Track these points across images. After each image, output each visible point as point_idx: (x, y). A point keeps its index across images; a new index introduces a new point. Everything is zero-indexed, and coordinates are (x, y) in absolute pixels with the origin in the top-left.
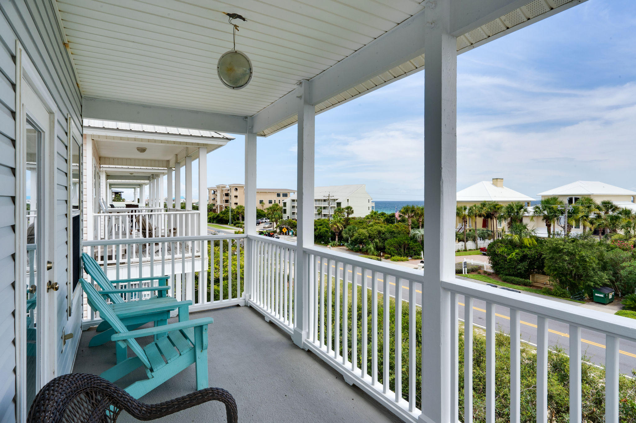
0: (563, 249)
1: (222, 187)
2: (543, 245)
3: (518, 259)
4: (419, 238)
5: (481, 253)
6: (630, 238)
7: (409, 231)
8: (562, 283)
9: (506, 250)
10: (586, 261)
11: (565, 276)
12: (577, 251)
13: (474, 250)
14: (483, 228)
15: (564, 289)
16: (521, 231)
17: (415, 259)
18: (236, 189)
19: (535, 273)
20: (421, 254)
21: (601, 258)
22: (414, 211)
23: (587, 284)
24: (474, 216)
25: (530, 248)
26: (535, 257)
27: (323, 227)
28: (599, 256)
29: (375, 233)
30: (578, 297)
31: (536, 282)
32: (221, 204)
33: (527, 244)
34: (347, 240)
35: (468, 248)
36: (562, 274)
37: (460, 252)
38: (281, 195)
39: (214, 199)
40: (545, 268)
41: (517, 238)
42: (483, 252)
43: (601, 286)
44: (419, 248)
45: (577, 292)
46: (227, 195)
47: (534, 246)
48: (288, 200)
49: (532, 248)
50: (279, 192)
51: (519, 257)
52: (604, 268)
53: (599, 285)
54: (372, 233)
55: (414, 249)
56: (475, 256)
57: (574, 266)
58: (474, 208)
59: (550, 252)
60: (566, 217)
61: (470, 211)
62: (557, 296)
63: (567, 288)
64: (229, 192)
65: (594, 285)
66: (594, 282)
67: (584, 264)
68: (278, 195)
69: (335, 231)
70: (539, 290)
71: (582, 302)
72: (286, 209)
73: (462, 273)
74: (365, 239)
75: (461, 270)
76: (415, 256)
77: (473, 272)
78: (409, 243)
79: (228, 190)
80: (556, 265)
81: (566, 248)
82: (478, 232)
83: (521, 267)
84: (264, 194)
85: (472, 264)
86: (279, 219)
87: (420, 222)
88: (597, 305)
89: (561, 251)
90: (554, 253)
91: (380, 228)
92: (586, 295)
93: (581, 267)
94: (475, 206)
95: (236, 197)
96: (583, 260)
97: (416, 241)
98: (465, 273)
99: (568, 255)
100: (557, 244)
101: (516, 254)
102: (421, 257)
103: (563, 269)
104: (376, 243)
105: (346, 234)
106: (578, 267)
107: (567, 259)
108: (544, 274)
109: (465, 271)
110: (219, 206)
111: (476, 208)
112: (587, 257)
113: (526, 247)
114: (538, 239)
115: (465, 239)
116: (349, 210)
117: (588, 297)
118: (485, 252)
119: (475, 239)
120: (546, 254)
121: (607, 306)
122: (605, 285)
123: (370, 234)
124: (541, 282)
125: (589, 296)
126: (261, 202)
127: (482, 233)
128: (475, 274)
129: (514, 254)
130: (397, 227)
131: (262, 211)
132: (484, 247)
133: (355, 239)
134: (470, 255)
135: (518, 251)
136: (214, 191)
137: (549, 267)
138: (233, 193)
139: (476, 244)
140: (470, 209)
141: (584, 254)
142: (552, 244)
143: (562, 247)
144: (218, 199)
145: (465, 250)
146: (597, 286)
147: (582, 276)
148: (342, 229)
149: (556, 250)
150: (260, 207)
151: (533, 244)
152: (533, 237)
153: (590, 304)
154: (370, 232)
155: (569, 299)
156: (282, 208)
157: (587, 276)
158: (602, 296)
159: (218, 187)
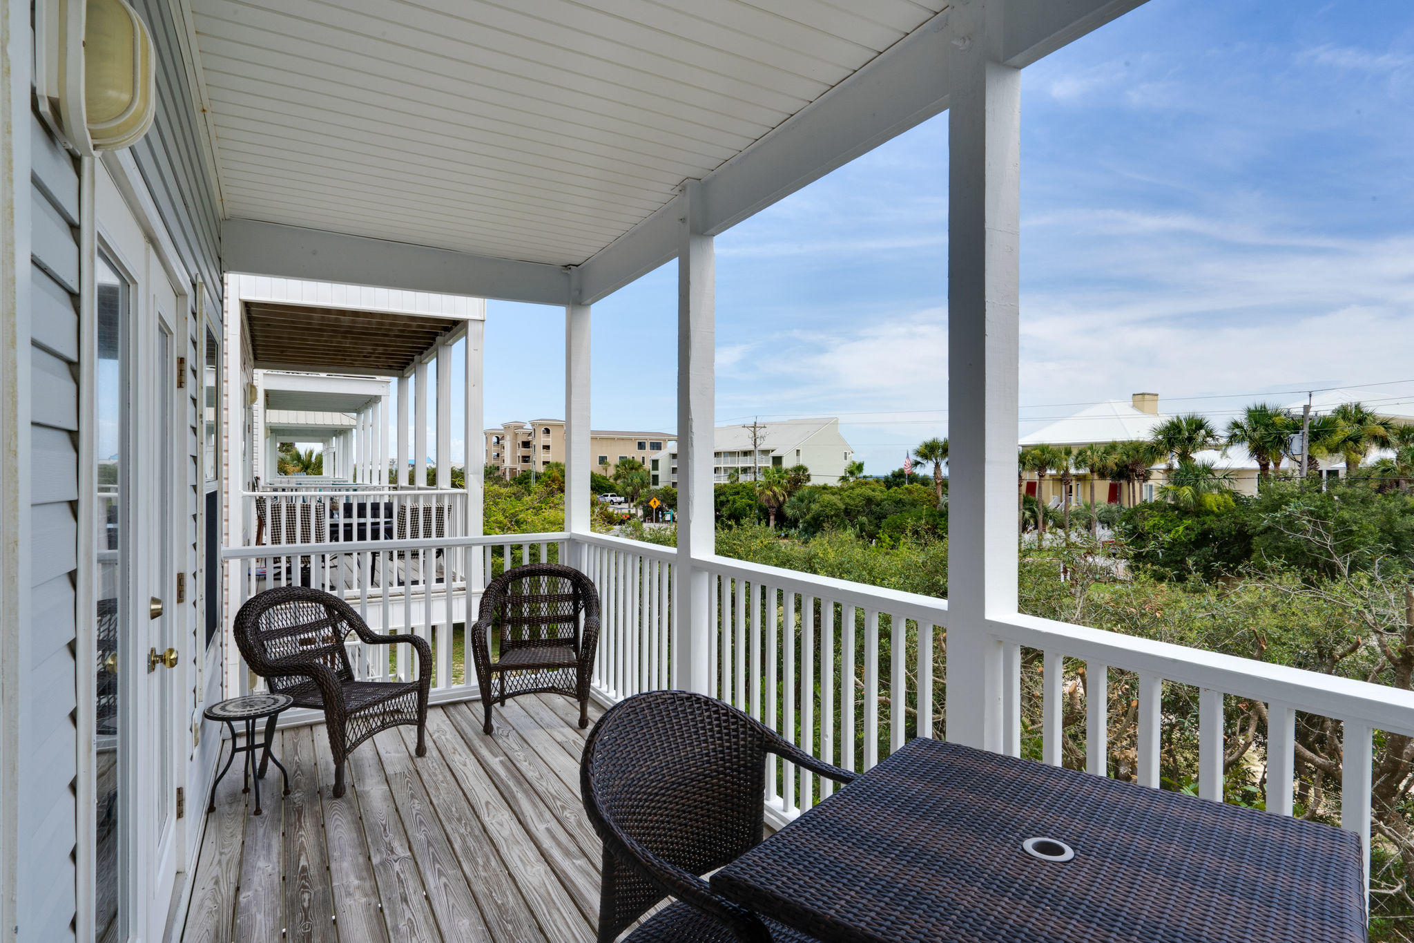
1: (515, 428)
3: (1190, 540)
7: (938, 498)
9: (1162, 522)
12: (1329, 509)
14: (1109, 503)
16: (1197, 476)
18: (547, 431)
21: (1387, 527)
25: (1217, 516)
26: (1230, 533)
27: (742, 498)
28: (1383, 523)
29: (860, 502)
32: (513, 466)
33: (1211, 506)
34: (794, 523)
38: (648, 446)
39: (498, 455)
41: (1187, 492)
46: (526, 444)
47: (1229, 510)
48: (662, 456)
49: (1223, 515)
50: (641, 438)
51: (1193, 536)
54: (852, 503)
58: (1089, 453)
60: (1306, 439)
61: (1080, 458)
64: (530, 438)
68: (641, 446)
69: (767, 505)
72: (657, 476)
74: (837, 515)
78: (937, 524)
79: (530, 434)
82: (1097, 512)
83: (1199, 559)
84: (609, 441)
86: (642, 488)
91: (870, 493)
94: (1091, 448)
95: (547, 447)
101: (1187, 528)
103: (1297, 553)
104: (862, 525)
105: (794, 508)
110: (508, 470)
111: (1093, 453)
113: (1209, 513)
114: (1236, 497)
115: (1066, 523)
116: (801, 473)
119: (1090, 524)
123: (847, 504)
126: (603, 460)
127: (1107, 514)
129: (1181, 529)
130: (910, 492)
131: (604, 478)
133: (813, 518)
135: (1190, 521)
136: (498, 437)
138: (540, 440)
140: (1080, 454)
144: (507, 454)
148: (784, 500)
150: (599, 470)
151: (1225, 507)
152: (1227, 492)
154: (847, 500)
156: (649, 472)
159: (507, 427)
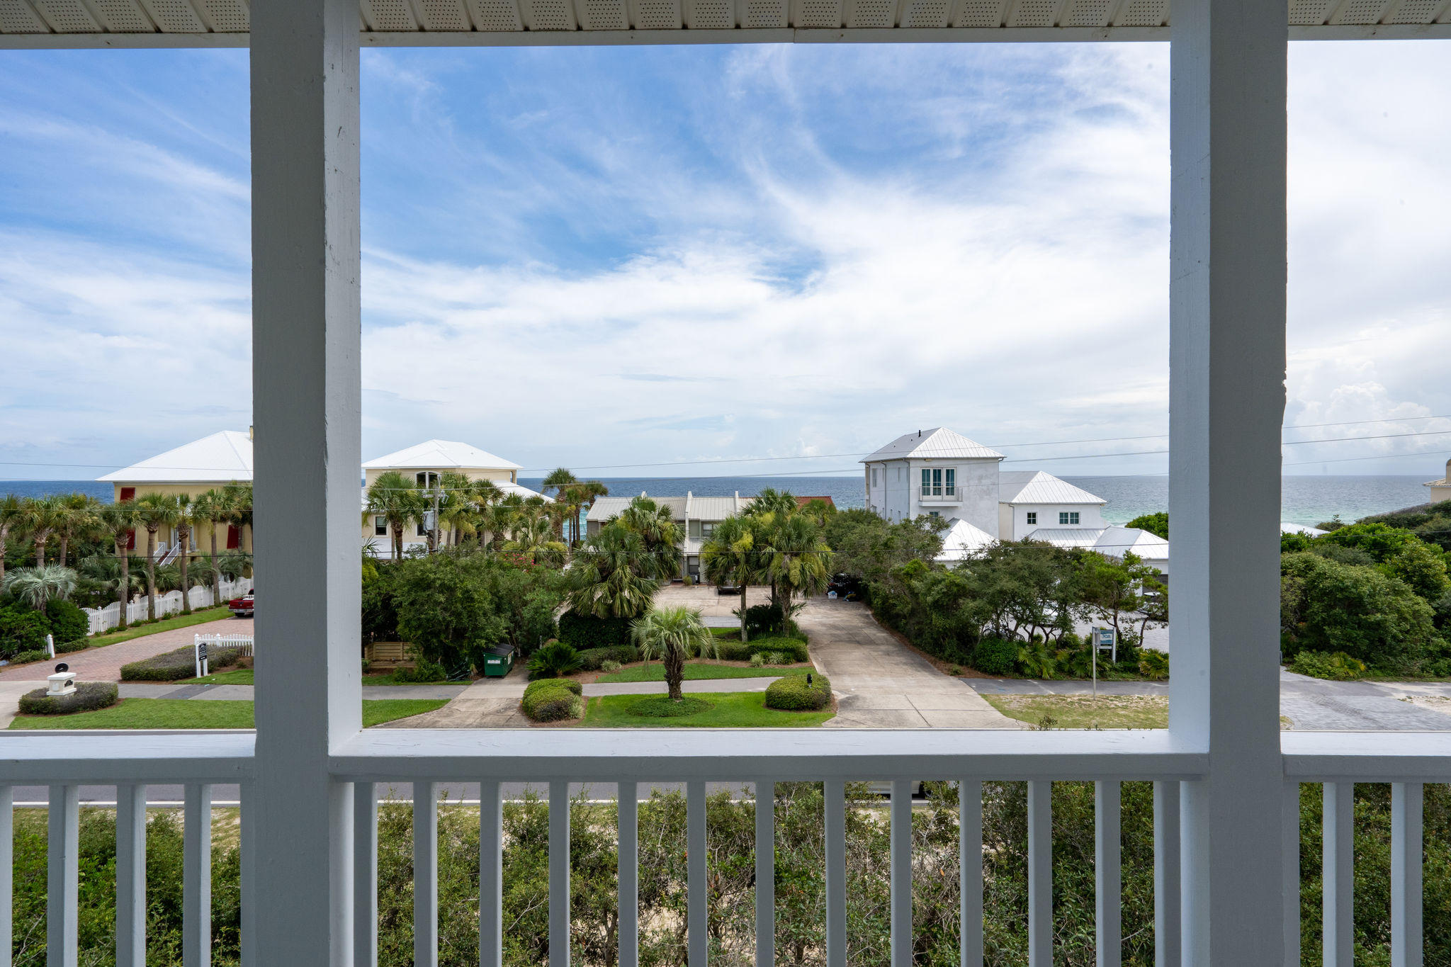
0: (434, 581)
2: (392, 577)
4: (37, 595)
5: (230, 614)
6: (529, 546)
8: (429, 652)
10: (472, 598)
11: (437, 635)
12: (457, 581)
13: (211, 608)
14: (229, 550)
15: (433, 663)
17: (23, 662)
19: (372, 640)
20: (47, 645)
21: (494, 590)
22: (14, 512)
23: (475, 644)
24: (210, 520)
26: (375, 604)
28: (491, 587)
30: (457, 675)
31: (376, 661)
35: (194, 604)
36: (430, 633)
37: (171, 621)
40: (400, 627)
42: (236, 611)
43: (496, 644)
44: (39, 627)
45: (456, 664)
52: (498, 610)
53: (493, 642)
55: (17, 633)
56: (217, 622)
57: (453, 614)
58: (209, 500)
59: (409, 591)
60: (437, 514)
61: (200, 507)
62: (422, 681)
63: (439, 660)
65: (486, 643)
66: (486, 639)
67: (469, 606)
70: (386, 675)
71: (466, 682)
73: (194, 675)
75: (190, 667)
76: (22, 653)
77: (225, 665)
80: (423, 616)
81: (439, 579)
82: (219, 562)
85: (219, 644)
87: (39, 545)
88: (491, 681)
89: (429, 586)
90: (416, 592)
92: (473, 666)
93: (465, 614)
94: (211, 494)
96: (468, 598)
97: (26, 606)
98: (202, 674)
99: (442, 592)
100: (423, 572)
102: (44, 652)
103: (434, 622)
106: (460, 614)
107: (442, 599)
108: (394, 639)
109: (202, 667)
111: (214, 499)
112: (475, 591)
114: (380, 565)
115: (185, 584)
117: (475, 671)
118: (241, 611)
119: (212, 579)
120: (403, 596)
121: (506, 680)
122: (503, 640)
124: (385, 658)
125: (477, 668)
127: (230, 563)
128: (229, 670)
132: (239, 596)
134: (201, 622)
137: (408, 622)
139: (217, 592)
141: (470, 587)
142: (414, 572)
143: (432, 576)
145: (187, 612)
146: (490, 645)
147: (465, 630)
149: (422, 584)
151: (370, 577)
152: (371, 560)
153: (481, 683)
155: (445, 682)
157: (475, 628)
158: (498, 662)
